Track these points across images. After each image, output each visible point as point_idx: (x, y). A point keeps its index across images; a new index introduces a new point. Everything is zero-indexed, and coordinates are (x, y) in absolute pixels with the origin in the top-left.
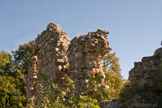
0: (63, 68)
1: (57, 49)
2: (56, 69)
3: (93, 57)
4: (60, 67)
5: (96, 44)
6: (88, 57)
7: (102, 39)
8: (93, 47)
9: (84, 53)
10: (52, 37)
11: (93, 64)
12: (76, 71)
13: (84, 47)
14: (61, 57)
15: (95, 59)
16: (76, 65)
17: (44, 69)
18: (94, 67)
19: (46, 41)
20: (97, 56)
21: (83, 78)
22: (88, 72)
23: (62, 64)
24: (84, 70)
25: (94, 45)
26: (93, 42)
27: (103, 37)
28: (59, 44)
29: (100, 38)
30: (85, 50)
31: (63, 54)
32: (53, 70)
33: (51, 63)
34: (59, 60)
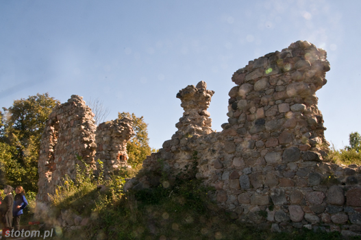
0: (89, 146)
1: (83, 127)
2: (82, 147)
3: (119, 141)
4: (86, 146)
5: (122, 131)
6: (115, 140)
7: (127, 127)
8: (120, 134)
9: (111, 137)
10: (77, 112)
11: (119, 147)
12: (104, 153)
13: (112, 132)
14: (87, 136)
15: (120, 143)
16: (104, 148)
17: (65, 145)
18: (120, 150)
19: (69, 115)
20: (122, 141)
21: (110, 159)
22: (114, 154)
23: (88, 143)
24: (111, 152)
25: (120, 132)
26: (120, 130)
27: (128, 125)
28: (84, 121)
29: (126, 125)
30: (112, 135)
31: (89, 133)
32: (79, 148)
33: (75, 140)
34: (85, 139)
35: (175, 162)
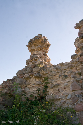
35: (26, 87)
